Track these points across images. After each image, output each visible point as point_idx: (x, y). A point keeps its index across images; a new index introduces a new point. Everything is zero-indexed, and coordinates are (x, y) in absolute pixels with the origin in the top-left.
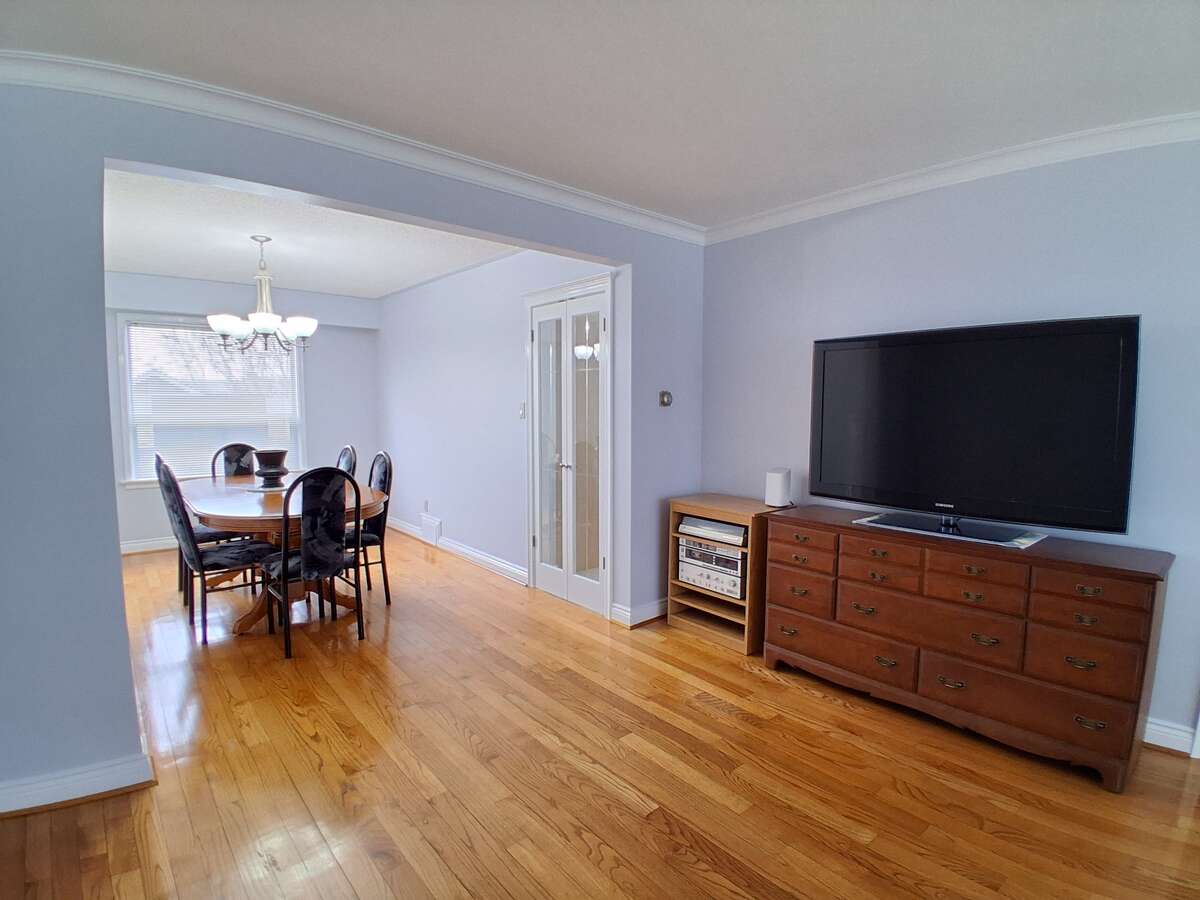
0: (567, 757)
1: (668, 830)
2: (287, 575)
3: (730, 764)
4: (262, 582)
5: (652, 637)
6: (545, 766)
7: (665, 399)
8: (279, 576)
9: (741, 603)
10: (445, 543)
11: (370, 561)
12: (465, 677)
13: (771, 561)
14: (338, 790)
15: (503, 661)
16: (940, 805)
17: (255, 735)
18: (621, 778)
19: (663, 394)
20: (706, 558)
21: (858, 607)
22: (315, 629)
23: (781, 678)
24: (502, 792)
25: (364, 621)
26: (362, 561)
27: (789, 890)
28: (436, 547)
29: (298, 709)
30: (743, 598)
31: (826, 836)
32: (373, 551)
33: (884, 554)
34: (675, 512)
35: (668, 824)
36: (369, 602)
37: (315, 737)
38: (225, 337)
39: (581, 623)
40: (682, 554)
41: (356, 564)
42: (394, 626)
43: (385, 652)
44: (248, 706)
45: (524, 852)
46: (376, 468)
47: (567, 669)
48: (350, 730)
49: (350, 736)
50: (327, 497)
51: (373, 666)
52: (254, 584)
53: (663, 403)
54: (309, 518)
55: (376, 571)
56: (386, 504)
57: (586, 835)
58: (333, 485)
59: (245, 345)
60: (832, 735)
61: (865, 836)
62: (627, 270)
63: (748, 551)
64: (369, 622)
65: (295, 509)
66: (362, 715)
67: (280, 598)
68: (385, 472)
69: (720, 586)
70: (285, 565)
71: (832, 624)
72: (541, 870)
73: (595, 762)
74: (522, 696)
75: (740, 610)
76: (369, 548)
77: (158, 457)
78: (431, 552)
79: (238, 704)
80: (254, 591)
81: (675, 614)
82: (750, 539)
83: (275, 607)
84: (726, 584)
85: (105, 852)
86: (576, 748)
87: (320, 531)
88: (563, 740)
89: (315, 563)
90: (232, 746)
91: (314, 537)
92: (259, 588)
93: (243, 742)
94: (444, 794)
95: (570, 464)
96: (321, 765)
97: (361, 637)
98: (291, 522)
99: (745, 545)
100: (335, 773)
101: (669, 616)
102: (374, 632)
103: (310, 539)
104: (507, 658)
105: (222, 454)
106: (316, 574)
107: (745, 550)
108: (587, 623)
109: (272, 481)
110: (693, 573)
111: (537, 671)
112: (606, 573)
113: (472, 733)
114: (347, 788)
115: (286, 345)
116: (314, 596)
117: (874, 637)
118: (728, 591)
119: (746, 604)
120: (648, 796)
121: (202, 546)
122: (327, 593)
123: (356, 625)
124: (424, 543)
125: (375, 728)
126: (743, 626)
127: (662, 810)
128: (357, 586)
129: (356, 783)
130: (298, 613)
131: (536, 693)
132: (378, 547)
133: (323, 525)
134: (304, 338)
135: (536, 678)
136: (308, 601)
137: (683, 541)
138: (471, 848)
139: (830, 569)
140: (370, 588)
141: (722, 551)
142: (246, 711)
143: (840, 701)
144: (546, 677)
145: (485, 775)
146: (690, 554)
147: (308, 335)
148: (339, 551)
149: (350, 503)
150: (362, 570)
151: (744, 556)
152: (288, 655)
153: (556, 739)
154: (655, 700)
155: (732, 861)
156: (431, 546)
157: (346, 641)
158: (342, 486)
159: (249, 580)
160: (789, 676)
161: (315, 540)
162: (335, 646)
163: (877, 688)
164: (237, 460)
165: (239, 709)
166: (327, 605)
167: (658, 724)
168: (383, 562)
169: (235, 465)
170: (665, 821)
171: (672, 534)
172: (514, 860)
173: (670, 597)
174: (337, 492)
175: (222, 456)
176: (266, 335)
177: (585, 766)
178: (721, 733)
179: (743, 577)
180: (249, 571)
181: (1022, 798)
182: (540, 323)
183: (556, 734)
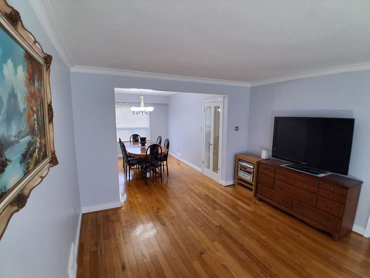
0: (202, 213)
1: (220, 229)
2: (147, 167)
3: (238, 219)
4: (141, 168)
5: (230, 189)
6: (197, 213)
7: (237, 129)
8: (145, 167)
9: (252, 183)
10: (182, 160)
11: (164, 164)
12: (183, 193)
13: (259, 173)
14: (156, 212)
15: (192, 191)
16: (287, 235)
17: (140, 200)
18: (213, 218)
19: (236, 128)
20: (245, 171)
21: (279, 187)
22: (152, 179)
23: (260, 203)
24: (188, 217)
25: (162, 179)
26: (162, 164)
27: (242, 244)
28: (180, 161)
29: (149, 196)
30: (253, 182)
31: (255, 236)
32: (165, 162)
33: (285, 174)
34: (237, 158)
35: (221, 228)
36: (164, 174)
37: (152, 202)
38: (134, 112)
39: (212, 184)
40: (239, 169)
41: (161, 166)
42: (169, 180)
43: (167, 186)
44: (139, 194)
45: (190, 228)
46: (166, 142)
47: (207, 194)
48: (158, 201)
49: (158, 202)
50: (155, 151)
51: (164, 189)
52: (139, 168)
53: (236, 130)
54: (151, 155)
55: (165, 167)
56: (168, 152)
57: (202, 227)
58: (156, 148)
59: (137, 113)
60: (267, 217)
61: (264, 237)
62: (227, 96)
63: (254, 170)
64: (163, 179)
65: (148, 153)
66: (161, 199)
67: (145, 172)
68: (168, 144)
69: (247, 178)
70: (146, 165)
71: (273, 191)
72: (193, 232)
73: (208, 214)
74: (195, 199)
75: (252, 185)
76: (164, 162)
77: (120, 138)
78: (179, 162)
79: (136, 194)
80: (139, 170)
81: (236, 184)
82: (255, 167)
83: (144, 173)
84: (248, 178)
85: (113, 219)
86: (205, 211)
87: (153, 158)
88: (202, 209)
89: (152, 165)
90: (136, 202)
91: (152, 159)
92: (140, 169)
93: (138, 201)
94: (176, 216)
95: (212, 144)
96: (153, 207)
97: (161, 182)
98: (148, 156)
99: (254, 169)
100: (155, 209)
101: (235, 185)
102: (165, 181)
103: (151, 160)
104: (193, 190)
105: (132, 136)
106: (152, 167)
107: (253, 170)
108: (213, 184)
109: (143, 145)
110: (242, 174)
111: (199, 194)
112: (220, 172)
113: (183, 205)
114: (157, 212)
115: (146, 113)
116: (152, 172)
117: (283, 195)
118: (250, 180)
119: (253, 184)
120: (218, 222)
121: (129, 159)
122: (155, 171)
123: (160, 179)
124: (177, 160)
125: (164, 202)
126: (252, 189)
127: (220, 226)
128: (161, 170)
129: (159, 212)
130: (148, 175)
131: (198, 199)
132: (166, 161)
133: (154, 157)
134: (150, 112)
135: (198, 195)
136: (150, 173)
137: (239, 166)
138: (180, 226)
139: (273, 177)
140: (164, 171)
141: (248, 170)
142: (138, 195)
143: (273, 210)
144: (201, 196)
145: (185, 214)
146: (241, 170)
147: (151, 111)
148: (157, 162)
149: (160, 152)
150: (162, 166)
151: (253, 171)
152: (146, 185)
153: (201, 209)
154: (226, 204)
155: (232, 237)
156: (179, 161)
157: (158, 183)
158: (158, 148)
159: (138, 167)
160: (262, 202)
161: (152, 160)
162: (156, 183)
163: (282, 208)
164: (135, 138)
165: (137, 195)
166: (154, 174)
167: (225, 209)
168: (167, 165)
169: (135, 139)
170: (220, 227)
171: (237, 164)
172: (188, 229)
173: (235, 180)
174: (157, 149)
175: (132, 137)
176: (142, 112)
177: (206, 215)
178: (239, 213)
179: (253, 177)
180: (138, 165)
181: (309, 237)
182: (206, 107)
183: (201, 208)
